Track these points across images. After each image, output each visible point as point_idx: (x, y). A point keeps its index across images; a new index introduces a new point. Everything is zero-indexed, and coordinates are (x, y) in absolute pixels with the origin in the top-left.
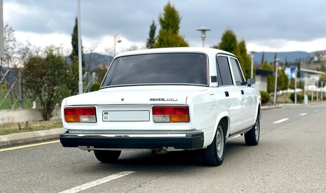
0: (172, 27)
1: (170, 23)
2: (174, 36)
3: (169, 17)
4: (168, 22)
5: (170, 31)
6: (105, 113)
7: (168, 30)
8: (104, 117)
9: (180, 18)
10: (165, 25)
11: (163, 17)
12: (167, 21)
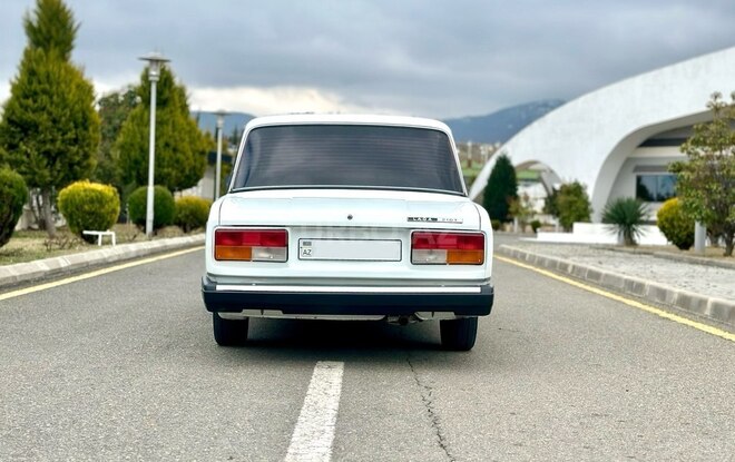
0: (57, 44)
1: (54, 33)
2: (63, 65)
3: (50, 20)
4: (49, 31)
5: (54, 53)
6: (304, 244)
7: (47, 51)
8: (302, 251)
9: (75, 26)
10: (41, 39)
11: (34, 18)
12: (44, 30)
